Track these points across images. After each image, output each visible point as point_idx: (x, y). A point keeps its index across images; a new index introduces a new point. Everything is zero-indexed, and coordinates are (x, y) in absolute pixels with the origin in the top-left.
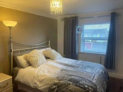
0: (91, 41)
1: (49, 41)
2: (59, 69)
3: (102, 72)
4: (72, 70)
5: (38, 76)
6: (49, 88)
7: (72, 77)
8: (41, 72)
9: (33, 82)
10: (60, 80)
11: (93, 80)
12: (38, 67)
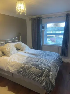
0: (55, 36)
1: (20, 37)
2: (26, 57)
3: (57, 58)
4: (35, 57)
5: (10, 62)
6: (18, 70)
7: (35, 62)
8: (12, 60)
9: (6, 67)
10: (25, 65)
11: (49, 64)
12: (10, 56)
